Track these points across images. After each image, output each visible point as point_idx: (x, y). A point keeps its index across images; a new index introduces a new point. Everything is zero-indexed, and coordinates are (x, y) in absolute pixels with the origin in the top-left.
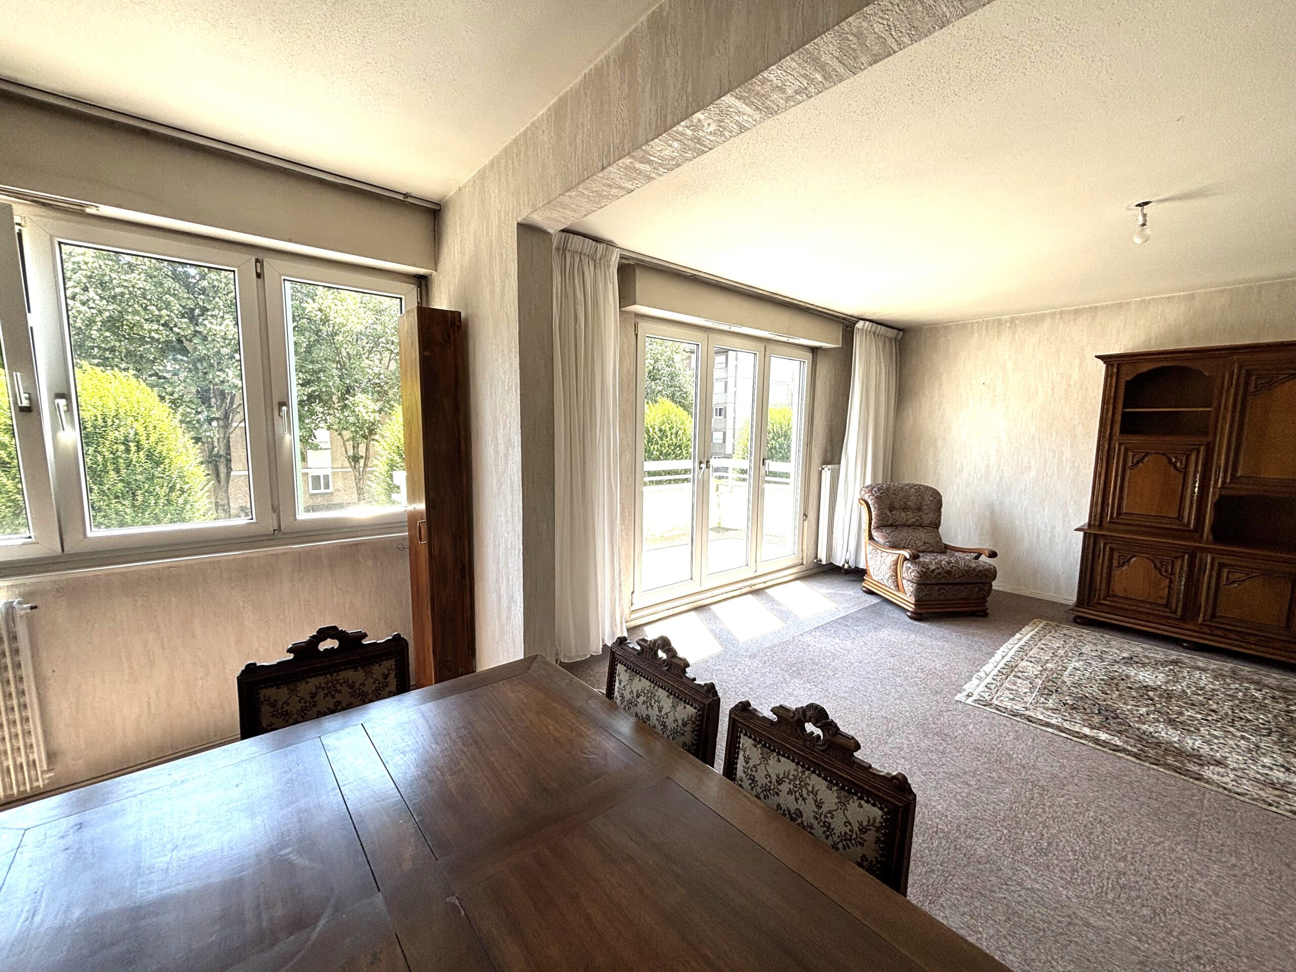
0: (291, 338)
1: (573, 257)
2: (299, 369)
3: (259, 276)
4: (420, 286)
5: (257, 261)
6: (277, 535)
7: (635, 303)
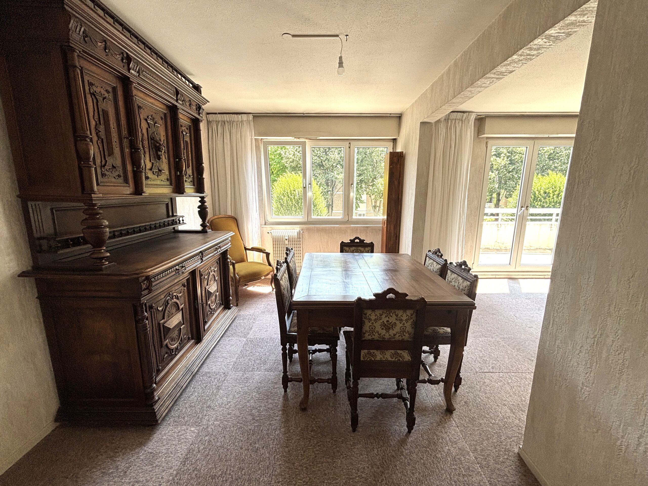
0: (356, 157)
1: (451, 122)
2: (358, 170)
3: (349, 147)
4: (394, 142)
5: (349, 143)
6: (347, 222)
7: (484, 134)
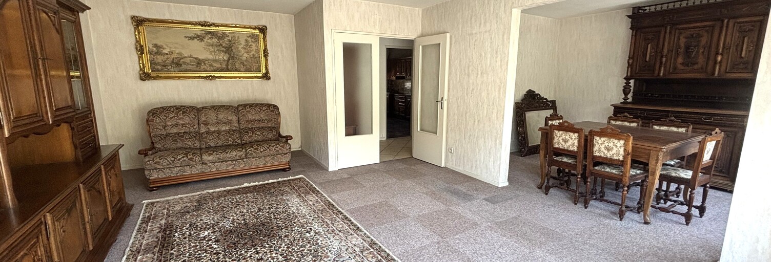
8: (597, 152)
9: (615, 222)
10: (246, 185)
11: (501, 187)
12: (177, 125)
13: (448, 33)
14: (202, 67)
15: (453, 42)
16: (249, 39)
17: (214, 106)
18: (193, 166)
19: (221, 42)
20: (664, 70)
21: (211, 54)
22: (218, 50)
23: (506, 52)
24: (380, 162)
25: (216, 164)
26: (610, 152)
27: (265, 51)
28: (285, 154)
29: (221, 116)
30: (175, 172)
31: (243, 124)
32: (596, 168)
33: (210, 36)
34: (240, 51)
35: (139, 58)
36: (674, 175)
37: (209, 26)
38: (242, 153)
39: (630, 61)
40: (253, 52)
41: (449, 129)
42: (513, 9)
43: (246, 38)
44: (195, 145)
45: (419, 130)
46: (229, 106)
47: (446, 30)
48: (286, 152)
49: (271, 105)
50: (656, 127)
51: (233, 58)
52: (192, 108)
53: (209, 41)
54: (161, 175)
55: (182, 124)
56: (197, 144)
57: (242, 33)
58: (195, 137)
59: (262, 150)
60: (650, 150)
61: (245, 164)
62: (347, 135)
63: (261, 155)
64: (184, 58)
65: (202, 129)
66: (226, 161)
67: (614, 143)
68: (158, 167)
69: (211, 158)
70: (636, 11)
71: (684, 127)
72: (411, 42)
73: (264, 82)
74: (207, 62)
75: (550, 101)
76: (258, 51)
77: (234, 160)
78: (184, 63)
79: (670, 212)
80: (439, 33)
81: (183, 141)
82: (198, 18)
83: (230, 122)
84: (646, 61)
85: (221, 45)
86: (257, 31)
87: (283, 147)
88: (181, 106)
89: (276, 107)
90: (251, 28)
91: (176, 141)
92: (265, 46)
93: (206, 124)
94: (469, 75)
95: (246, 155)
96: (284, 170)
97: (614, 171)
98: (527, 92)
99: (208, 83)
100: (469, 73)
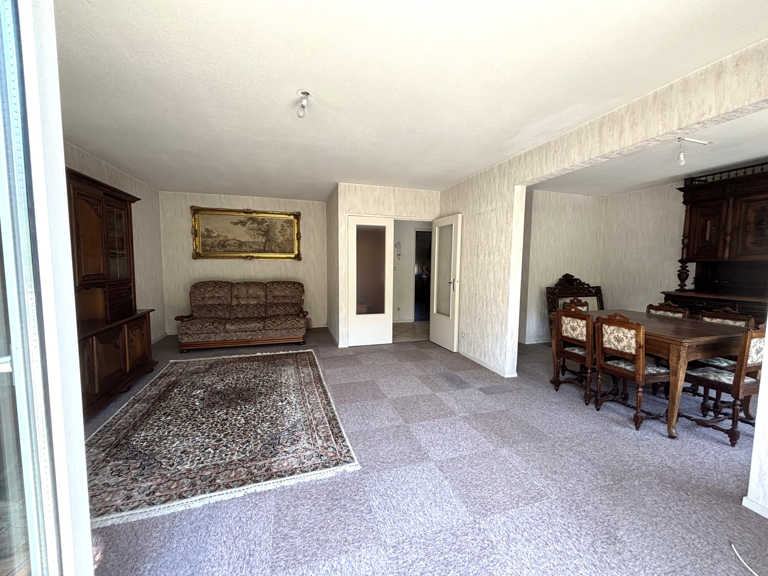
8: (607, 343)
9: (631, 432)
10: (259, 354)
11: (507, 378)
12: (213, 297)
13: (460, 213)
14: (243, 249)
15: (465, 223)
16: (285, 224)
17: (246, 282)
18: (217, 333)
19: (260, 226)
20: (730, 252)
21: (252, 237)
22: (257, 234)
23: (510, 231)
24: (393, 343)
25: (237, 333)
26: (621, 343)
27: (298, 234)
28: (300, 329)
29: (251, 291)
30: (202, 338)
31: (270, 300)
32: (609, 362)
33: (251, 222)
34: (276, 235)
35: (194, 240)
36: (712, 378)
37: (251, 213)
38: (261, 325)
39: (686, 241)
40: (288, 236)
41: (462, 312)
42: (515, 186)
43: (282, 223)
44: (226, 316)
45: (435, 312)
46: (260, 283)
47: (459, 210)
48: (301, 326)
49: (296, 283)
50: (707, 320)
51: (270, 241)
52: (228, 283)
53: (250, 226)
54: (191, 340)
55: (218, 297)
56: (227, 315)
57: (279, 219)
58: (226, 308)
59: (279, 323)
60: (670, 344)
61: (263, 335)
62: (358, 313)
63: (278, 328)
64: (228, 240)
65: (233, 302)
66: (246, 332)
67: (624, 333)
68: (189, 332)
69: (233, 328)
70: (688, 183)
71: (743, 320)
72: (430, 224)
73: (296, 262)
74: (247, 244)
75: (593, 288)
76: (291, 235)
77: (253, 331)
78: (229, 245)
79: (709, 427)
80: (454, 214)
81: (215, 311)
82: (242, 206)
83: (257, 297)
84: (706, 241)
85: (260, 229)
86: (292, 217)
87: (298, 321)
88: (219, 281)
89: (301, 285)
90: (287, 215)
91: (210, 311)
92: (299, 230)
93: (237, 298)
94: (478, 256)
95: (264, 327)
96: (298, 344)
97: (628, 368)
98: (564, 276)
99: (247, 262)
100: (478, 253)
